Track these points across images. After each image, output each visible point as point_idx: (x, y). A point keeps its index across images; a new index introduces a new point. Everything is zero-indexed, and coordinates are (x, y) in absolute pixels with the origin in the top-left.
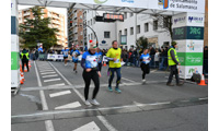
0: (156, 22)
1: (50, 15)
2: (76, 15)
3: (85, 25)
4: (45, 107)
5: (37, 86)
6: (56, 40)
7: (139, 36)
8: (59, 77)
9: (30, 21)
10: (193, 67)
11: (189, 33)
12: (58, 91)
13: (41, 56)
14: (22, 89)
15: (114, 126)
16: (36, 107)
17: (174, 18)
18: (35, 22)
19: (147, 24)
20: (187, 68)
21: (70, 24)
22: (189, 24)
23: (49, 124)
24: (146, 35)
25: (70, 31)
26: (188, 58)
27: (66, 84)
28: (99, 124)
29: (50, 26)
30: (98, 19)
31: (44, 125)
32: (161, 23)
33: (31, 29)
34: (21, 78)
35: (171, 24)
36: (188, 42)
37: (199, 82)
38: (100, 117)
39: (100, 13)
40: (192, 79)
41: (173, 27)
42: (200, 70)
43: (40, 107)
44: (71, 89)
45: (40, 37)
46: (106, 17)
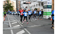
0: (39, 4)
1: (11, 2)
2: (18, 2)
3: (21, 5)
4: (11, 26)
5: (8, 21)
6: (13, 9)
7: (35, 8)
8: (14, 18)
9: (6, 4)
10: (49, 16)
11: (48, 7)
12: (14, 22)
13: (9, 13)
14: (4, 22)
15: (29, 31)
16: (8, 26)
17: (44, 3)
18: (7, 4)
19: (37, 5)
20: (47, 16)
21: (17, 5)
22: (48, 4)
23: (12, 31)
24: (37, 7)
25: (17, 7)
26: (48, 13)
27: (16, 20)
28: (25, 30)
29: (11, 5)
30: (24, 3)
31: (10, 31)
32: (41, 4)
33: (6, 6)
34: (4, 19)
35: (43, 5)
36: (48, 9)
37: (50, 19)
38: (25, 29)
39: (25, 2)
40: (49, 19)
41: (44, 5)
42: (51, 16)
43: (9, 26)
44: (17, 22)
45: (9, 8)
46: (26, 3)
